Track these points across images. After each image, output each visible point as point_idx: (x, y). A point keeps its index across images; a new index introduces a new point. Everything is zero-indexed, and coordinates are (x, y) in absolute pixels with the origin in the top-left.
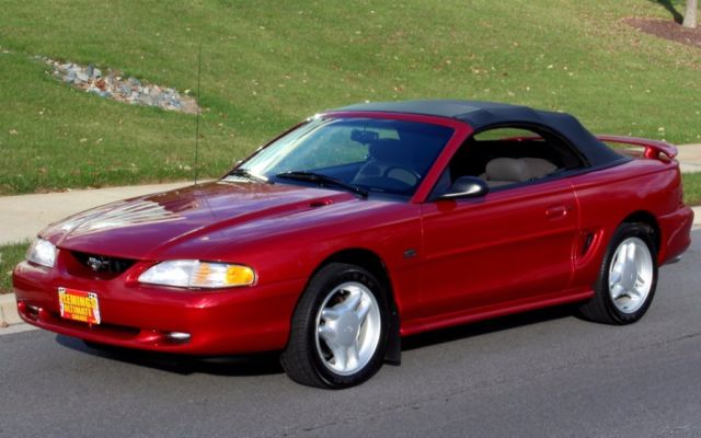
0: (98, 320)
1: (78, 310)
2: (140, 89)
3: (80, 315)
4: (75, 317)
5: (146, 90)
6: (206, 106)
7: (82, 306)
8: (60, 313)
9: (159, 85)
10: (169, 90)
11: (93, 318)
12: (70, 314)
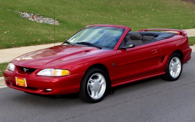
0: (26, 86)
1: (21, 83)
2: (43, 19)
3: (21, 84)
4: (20, 85)
5: (45, 19)
6: (61, 23)
7: (22, 82)
8: (16, 84)
9: (48, 18)
10: (51, 19)
11: (25, 85)
12: (19, 84)
